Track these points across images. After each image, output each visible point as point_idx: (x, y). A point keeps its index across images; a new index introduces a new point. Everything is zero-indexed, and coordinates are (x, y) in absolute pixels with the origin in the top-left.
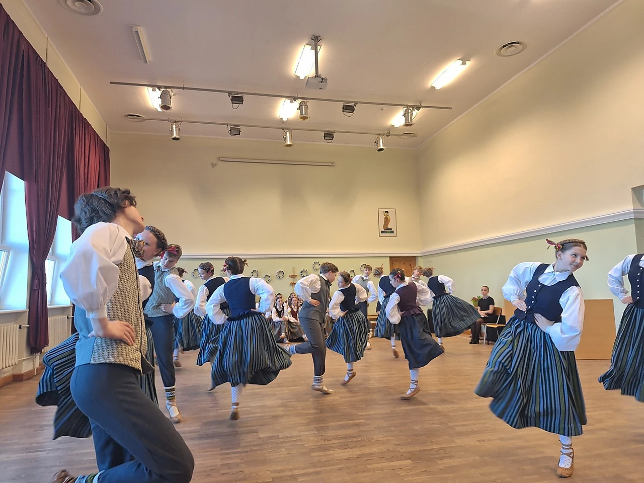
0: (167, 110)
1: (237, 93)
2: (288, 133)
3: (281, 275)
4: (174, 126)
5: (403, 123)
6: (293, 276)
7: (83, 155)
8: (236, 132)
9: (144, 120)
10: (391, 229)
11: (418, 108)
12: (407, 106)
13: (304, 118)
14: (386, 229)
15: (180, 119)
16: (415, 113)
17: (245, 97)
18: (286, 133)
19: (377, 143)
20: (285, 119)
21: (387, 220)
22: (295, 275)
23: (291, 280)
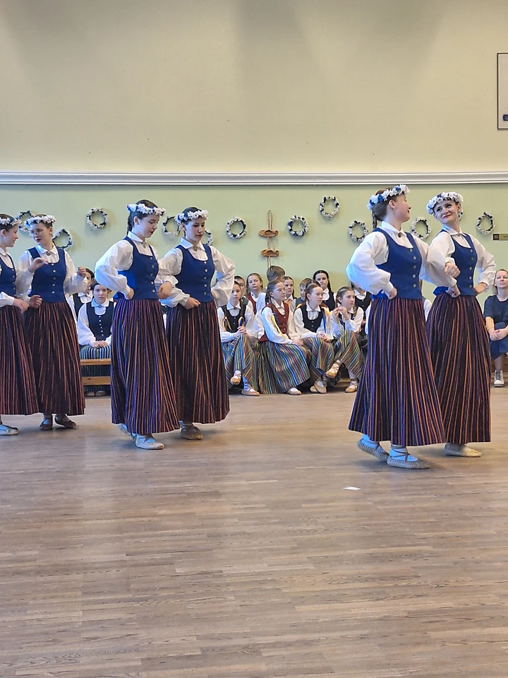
3: (238, 231)
6: (269, 234)
22: (274, 230)
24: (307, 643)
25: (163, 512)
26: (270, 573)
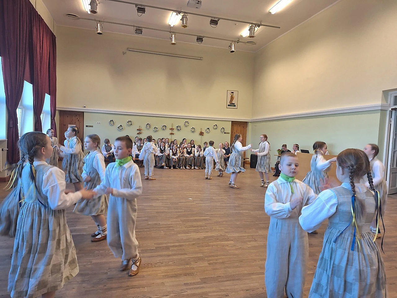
0: (94, 13)
1: (141, 5)
2: (173, 35)
3: (164, 128)
4: (99, 25)
5: (248, 35)
7: (39, 41)
8: (139, 32)
9: (79, 18)
11: (259, 26)
12: (252, 23)
13: (185, 26)
15: (102, 20)
16: (256, 29)
17: (146, 8)
18: (172, 35)
19: (230, 46)
20: (172, 26)
21: (232, 98)
22: (173, 128)
23: (170, 132)
24: (181, 246)
25: (145, 205)
26: (171, 224)
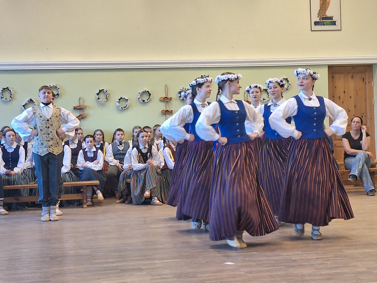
3: (145, 98)
6: (166, 100)
10: (331, 18)
14: (323, 19)
21: (325, 2)
22: (169, 97)
23: (162, 106)
